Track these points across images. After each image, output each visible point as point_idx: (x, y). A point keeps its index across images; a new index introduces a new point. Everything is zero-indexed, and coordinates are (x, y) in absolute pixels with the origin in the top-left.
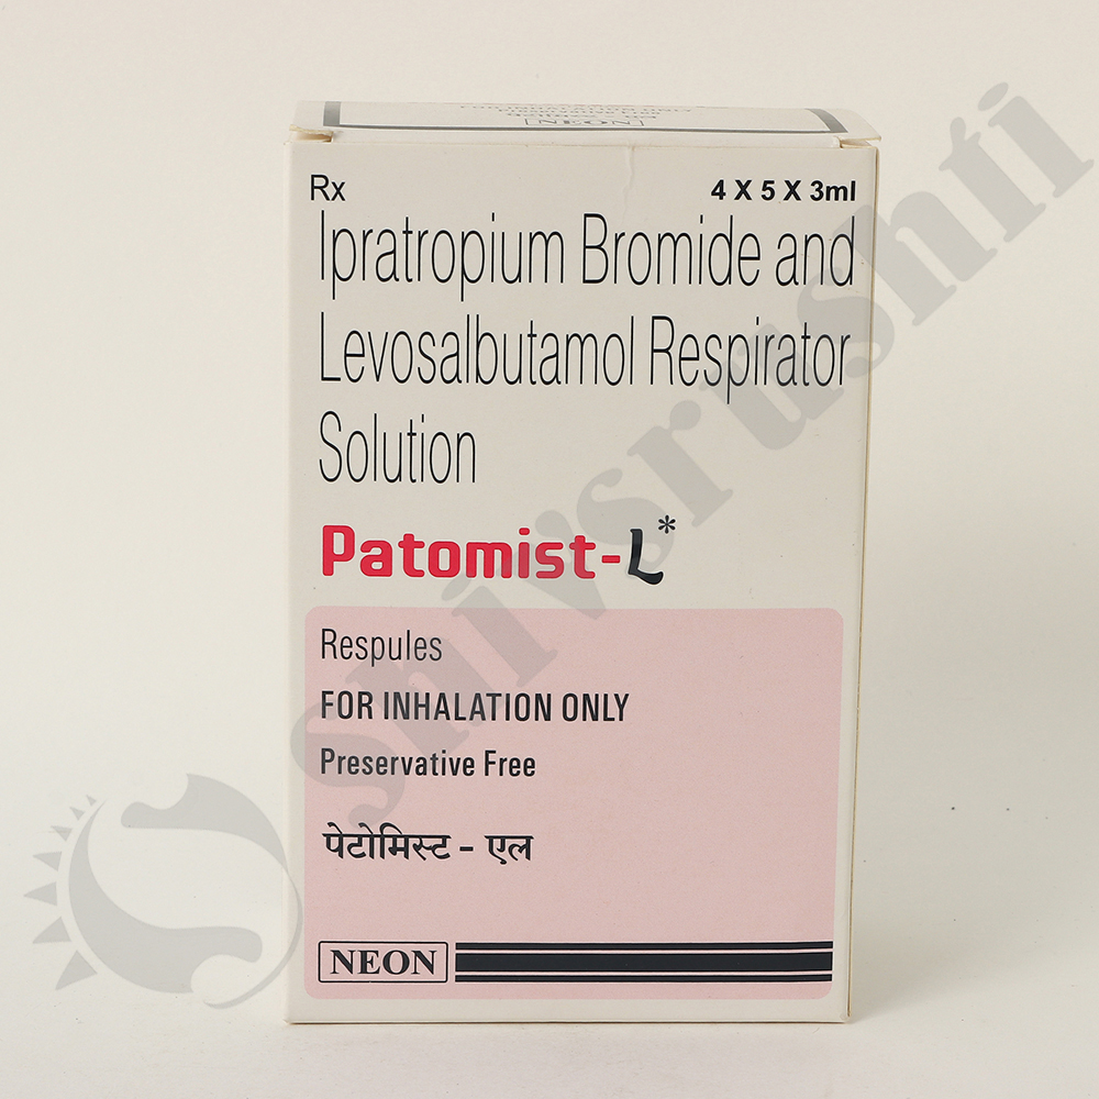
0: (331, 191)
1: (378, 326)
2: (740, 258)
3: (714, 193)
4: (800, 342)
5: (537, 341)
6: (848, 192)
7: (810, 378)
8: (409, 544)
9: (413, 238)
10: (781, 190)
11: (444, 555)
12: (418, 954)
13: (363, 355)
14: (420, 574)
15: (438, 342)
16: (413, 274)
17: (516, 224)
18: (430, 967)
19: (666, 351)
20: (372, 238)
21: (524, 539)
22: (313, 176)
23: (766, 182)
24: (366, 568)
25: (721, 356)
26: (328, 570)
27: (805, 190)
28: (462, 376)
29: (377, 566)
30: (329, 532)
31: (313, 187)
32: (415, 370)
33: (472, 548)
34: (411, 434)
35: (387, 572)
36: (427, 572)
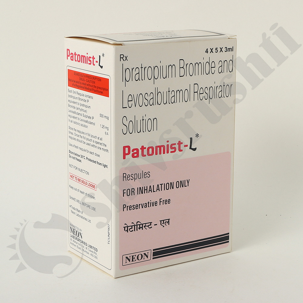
0: (124, 58)
1: (135, 93)
2: (211, 68)
3: (206, 52)
4: (223, 87)
5: (170, 93)
6: (231, 49)
7: (225, 96)
8: (143, 148)
9: (143, 69)
10: (219, 50)
11: (151, 150)
12: (145, 254)
13: (132, 101)
14: (145, 156)
15: (149, 95)
16: (143, 79)
17: (165, 64)
18: (147, 257)
19: (197, 92)
20: (134, 70)
21: (168, 143)
22: (121, 55)
23: (216, 48)
24: (133, 156)
25: (207, 92)
26: (124, 158)
27: (224, 50)
28: (154, 104)
29: (135, 155)
30: (124, 148)
31: (121, 58)
32: (144, 103)
33: (157, 147)
34: (143, 120)
35: (138, 156)
36: (147, 155)
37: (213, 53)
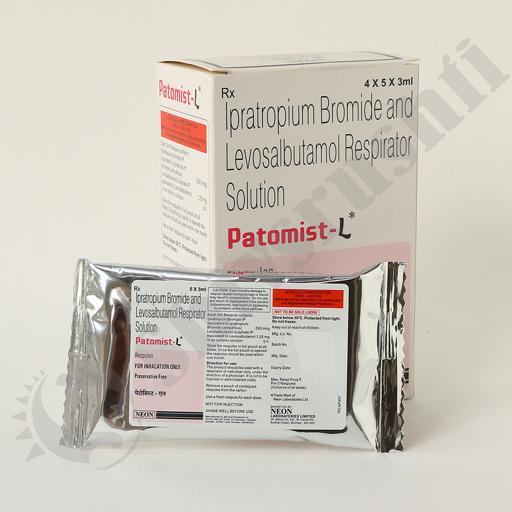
0: (229, 94)
1: (247, 147)
2: (375, 110)
3: (365, 85)
4: (395, 140)
5: (306, 148)
6: (409, 82)
7: (399, 154)
8: (261, 232)
9: (260, 111)
10: (388, 82)
11: (274, 235)
13: (242, 159)
14: (265, 244)
15: (270, 151)
16: (260, 125)
17: (297, 102)
19: (350, 147)
20: (245, 112)
21: (302, 226)
22: (223, 89)
23: (383, 80)
24: (245, 244)
25: (369, 147)
26: (230, 247)
27: (396, 82)
28: (279, 164)
29: (249, 243)
30: (230, 231)
31: (223, 93)
32: (262, 163)
33: (284, 231)
34: (261, 189)
35: (252, 245)
36: (267, 243)
37: (377, 86)
